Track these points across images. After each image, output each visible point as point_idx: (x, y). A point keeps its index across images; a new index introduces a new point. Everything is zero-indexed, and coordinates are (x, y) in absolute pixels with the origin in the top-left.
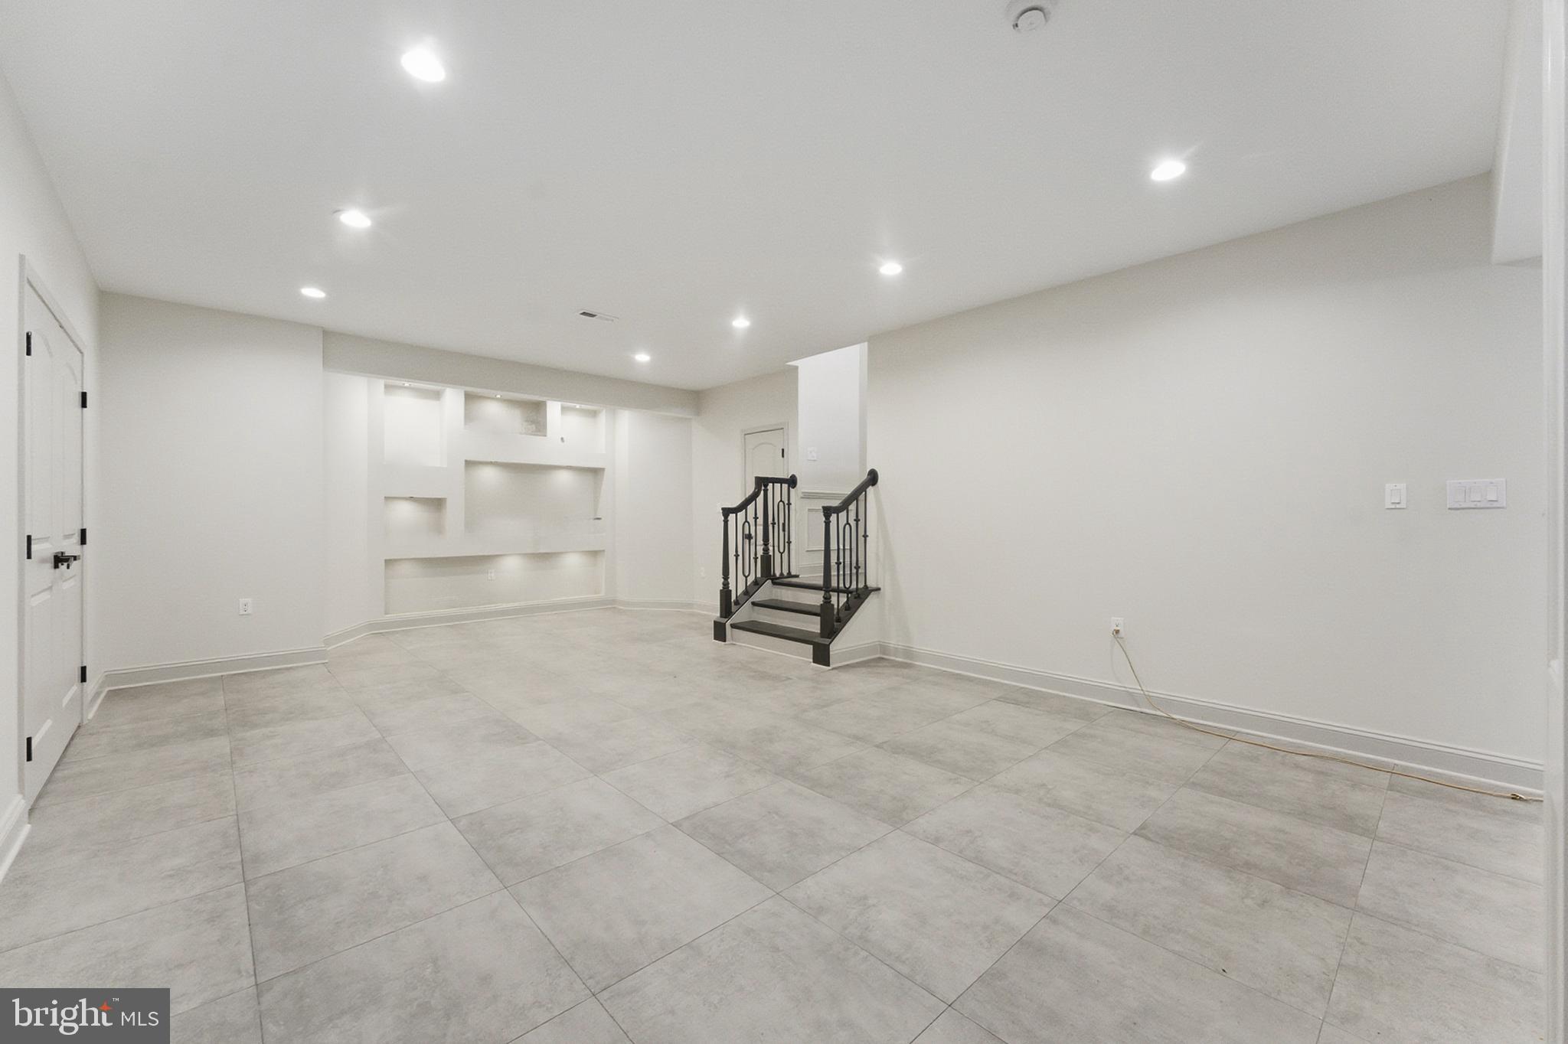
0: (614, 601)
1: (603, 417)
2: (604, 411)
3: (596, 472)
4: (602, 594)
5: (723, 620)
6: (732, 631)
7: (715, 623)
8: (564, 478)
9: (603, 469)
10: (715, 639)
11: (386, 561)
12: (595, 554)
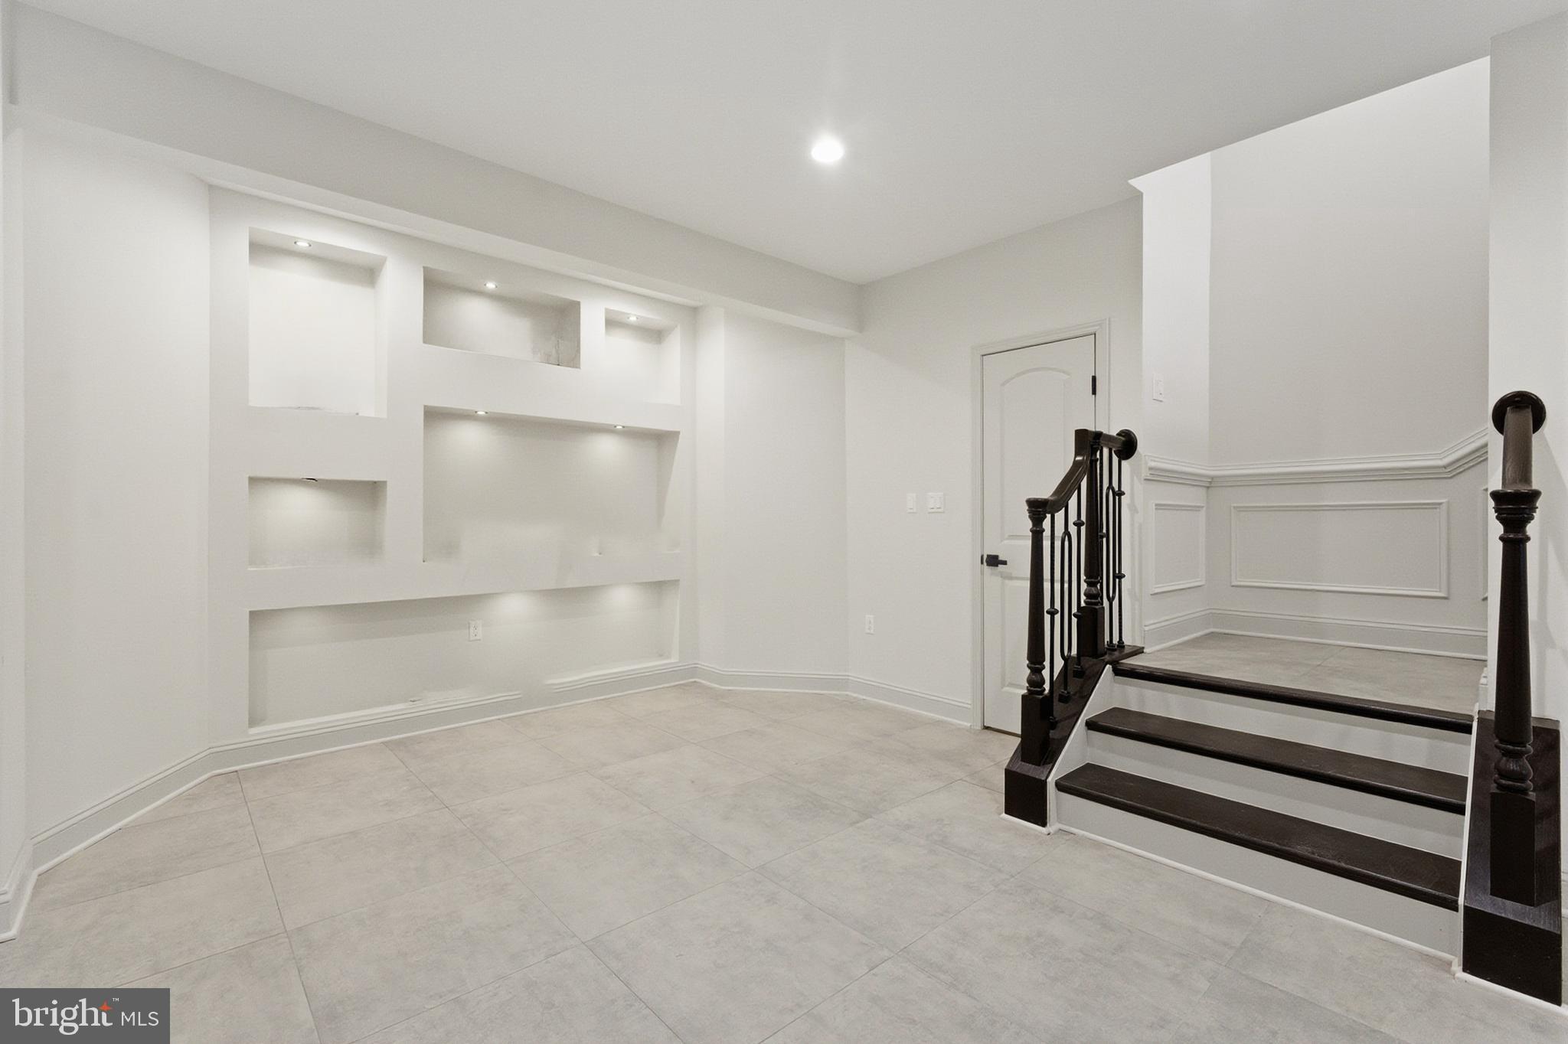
0: (694, 671)
1: (675, 344)
2: (679, 327)
3: (661, 440)
4: (674, 659)
5: (1029, 770)
6: (1057, 798)
7: (1010, 774)
8: (606, 450)
9: (678, 433)
10: (1008, 812)
11: (251, 613)
12: (659, 588)
